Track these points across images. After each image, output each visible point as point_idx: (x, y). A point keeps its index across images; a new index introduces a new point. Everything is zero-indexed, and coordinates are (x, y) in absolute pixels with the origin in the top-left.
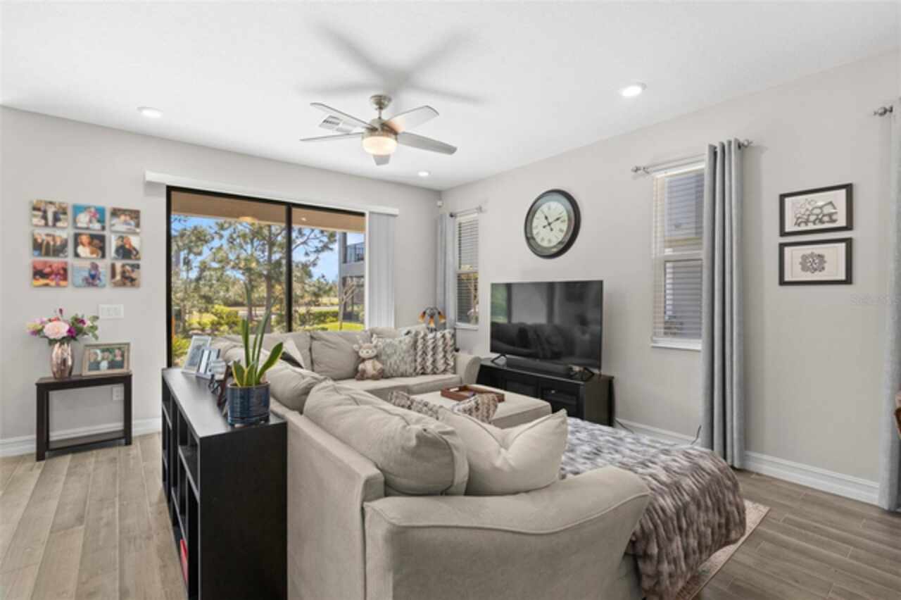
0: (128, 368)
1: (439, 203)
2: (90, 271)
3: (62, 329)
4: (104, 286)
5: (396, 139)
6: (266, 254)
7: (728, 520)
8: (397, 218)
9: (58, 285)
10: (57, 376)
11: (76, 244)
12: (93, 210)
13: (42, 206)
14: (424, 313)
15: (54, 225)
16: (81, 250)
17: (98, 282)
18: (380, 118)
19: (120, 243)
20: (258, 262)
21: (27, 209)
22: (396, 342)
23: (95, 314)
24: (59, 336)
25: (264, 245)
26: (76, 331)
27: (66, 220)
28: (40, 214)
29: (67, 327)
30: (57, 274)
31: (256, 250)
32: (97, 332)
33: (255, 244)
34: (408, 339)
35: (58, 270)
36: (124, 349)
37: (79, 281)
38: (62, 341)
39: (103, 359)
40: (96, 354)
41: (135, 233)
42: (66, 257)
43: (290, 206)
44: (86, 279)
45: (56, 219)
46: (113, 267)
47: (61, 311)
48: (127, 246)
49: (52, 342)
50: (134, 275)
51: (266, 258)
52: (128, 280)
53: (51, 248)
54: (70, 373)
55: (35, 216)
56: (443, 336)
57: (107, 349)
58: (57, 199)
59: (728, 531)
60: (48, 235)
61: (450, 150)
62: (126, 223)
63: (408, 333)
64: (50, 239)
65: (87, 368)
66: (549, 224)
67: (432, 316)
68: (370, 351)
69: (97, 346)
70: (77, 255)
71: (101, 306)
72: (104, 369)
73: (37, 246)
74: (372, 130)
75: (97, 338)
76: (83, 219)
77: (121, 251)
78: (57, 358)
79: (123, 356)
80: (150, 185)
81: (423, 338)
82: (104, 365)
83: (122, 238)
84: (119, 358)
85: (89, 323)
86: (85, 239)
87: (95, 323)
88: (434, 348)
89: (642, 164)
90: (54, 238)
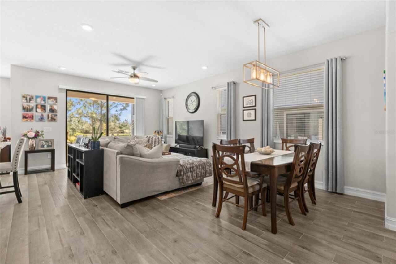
0: (53, 147)
1: (161, 94)
2: (41, 116)
3: (32, 134)
4: (45, 121)
5: (139, 79)
6: (100, 111)
7: (206, 172)
8: (145, 100)
9: (30, 121)
10: (31, 149)
11: (36, 108)
12: (42, 97)
13: (26, 96)
14: (155, 132)
15: (29, 102)
16: (38, 110)
17: (43, 120)
18: (134, 73)
19: (50, 108)
20: (96, 114)
21: (21, 97)
22: (143, 140)
23: (42, 130)
24: (32, 137)
25: (98, 107)
26: (37, 135)
27: (33, 100)
28: (25, 98)
29: (34, 134)
30: (30, 117)
31: (95, 109)
32: (44, 136)
33: (95, 107)
34: (147, 139)
35: (31, 116)
36: (52, 141)
37: (37, 119)
38: (32, 138)
39: (45, 144)
40: (43, 143)
41: (55, 105)
42: (33, 112)
43: (108, 96)
44: (39, 119)
45: (30, 100)
46: (48, 116)
47: (32, 129)
48: (53, 109)
49: (29, 138)
50: (55, 118)
51: (100, 112)
52: (53, 120)
53: (28, 109)
54: (35, 148)
55: (24, 99)
56: (158, 138)
57: (46, 141)
58: (30, 94)
59: (206, 174)
60: (27, 105)
61: (157, 82)
62: (52, 101)
63: (147, 137)
64: (28, 106)
65: (40, 147)
66: (192, 103)
67: (158, 133)
68: (134, 142)
69: (43, 140)
70: (36, 111)
71: (44, 128)
72: (46, 147)
73: (24, 109)
74: (131, 77)
75: (43, 137)
76: (39, 100)
77: (51, 110)
78: (31, 144)
79: (51, 143)
80: (61, 90)
81: (152, 139)
82: (46, 146)
83: (51, 106)
84: (50, 144)
85: (40, 133)
86: (39, 106)
87: (43, 133)
88: (155, 142)
89: (214, 86)
90: (29, 106)
